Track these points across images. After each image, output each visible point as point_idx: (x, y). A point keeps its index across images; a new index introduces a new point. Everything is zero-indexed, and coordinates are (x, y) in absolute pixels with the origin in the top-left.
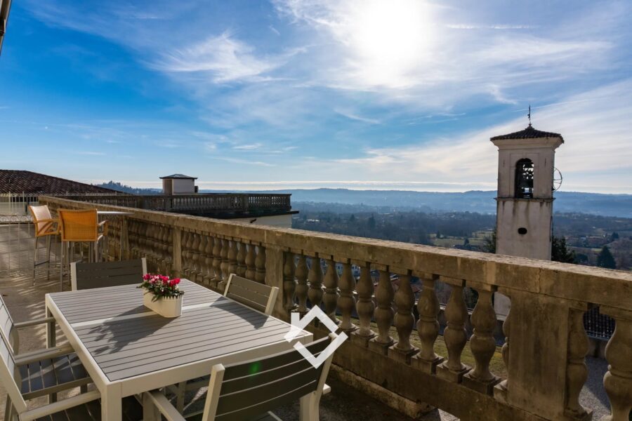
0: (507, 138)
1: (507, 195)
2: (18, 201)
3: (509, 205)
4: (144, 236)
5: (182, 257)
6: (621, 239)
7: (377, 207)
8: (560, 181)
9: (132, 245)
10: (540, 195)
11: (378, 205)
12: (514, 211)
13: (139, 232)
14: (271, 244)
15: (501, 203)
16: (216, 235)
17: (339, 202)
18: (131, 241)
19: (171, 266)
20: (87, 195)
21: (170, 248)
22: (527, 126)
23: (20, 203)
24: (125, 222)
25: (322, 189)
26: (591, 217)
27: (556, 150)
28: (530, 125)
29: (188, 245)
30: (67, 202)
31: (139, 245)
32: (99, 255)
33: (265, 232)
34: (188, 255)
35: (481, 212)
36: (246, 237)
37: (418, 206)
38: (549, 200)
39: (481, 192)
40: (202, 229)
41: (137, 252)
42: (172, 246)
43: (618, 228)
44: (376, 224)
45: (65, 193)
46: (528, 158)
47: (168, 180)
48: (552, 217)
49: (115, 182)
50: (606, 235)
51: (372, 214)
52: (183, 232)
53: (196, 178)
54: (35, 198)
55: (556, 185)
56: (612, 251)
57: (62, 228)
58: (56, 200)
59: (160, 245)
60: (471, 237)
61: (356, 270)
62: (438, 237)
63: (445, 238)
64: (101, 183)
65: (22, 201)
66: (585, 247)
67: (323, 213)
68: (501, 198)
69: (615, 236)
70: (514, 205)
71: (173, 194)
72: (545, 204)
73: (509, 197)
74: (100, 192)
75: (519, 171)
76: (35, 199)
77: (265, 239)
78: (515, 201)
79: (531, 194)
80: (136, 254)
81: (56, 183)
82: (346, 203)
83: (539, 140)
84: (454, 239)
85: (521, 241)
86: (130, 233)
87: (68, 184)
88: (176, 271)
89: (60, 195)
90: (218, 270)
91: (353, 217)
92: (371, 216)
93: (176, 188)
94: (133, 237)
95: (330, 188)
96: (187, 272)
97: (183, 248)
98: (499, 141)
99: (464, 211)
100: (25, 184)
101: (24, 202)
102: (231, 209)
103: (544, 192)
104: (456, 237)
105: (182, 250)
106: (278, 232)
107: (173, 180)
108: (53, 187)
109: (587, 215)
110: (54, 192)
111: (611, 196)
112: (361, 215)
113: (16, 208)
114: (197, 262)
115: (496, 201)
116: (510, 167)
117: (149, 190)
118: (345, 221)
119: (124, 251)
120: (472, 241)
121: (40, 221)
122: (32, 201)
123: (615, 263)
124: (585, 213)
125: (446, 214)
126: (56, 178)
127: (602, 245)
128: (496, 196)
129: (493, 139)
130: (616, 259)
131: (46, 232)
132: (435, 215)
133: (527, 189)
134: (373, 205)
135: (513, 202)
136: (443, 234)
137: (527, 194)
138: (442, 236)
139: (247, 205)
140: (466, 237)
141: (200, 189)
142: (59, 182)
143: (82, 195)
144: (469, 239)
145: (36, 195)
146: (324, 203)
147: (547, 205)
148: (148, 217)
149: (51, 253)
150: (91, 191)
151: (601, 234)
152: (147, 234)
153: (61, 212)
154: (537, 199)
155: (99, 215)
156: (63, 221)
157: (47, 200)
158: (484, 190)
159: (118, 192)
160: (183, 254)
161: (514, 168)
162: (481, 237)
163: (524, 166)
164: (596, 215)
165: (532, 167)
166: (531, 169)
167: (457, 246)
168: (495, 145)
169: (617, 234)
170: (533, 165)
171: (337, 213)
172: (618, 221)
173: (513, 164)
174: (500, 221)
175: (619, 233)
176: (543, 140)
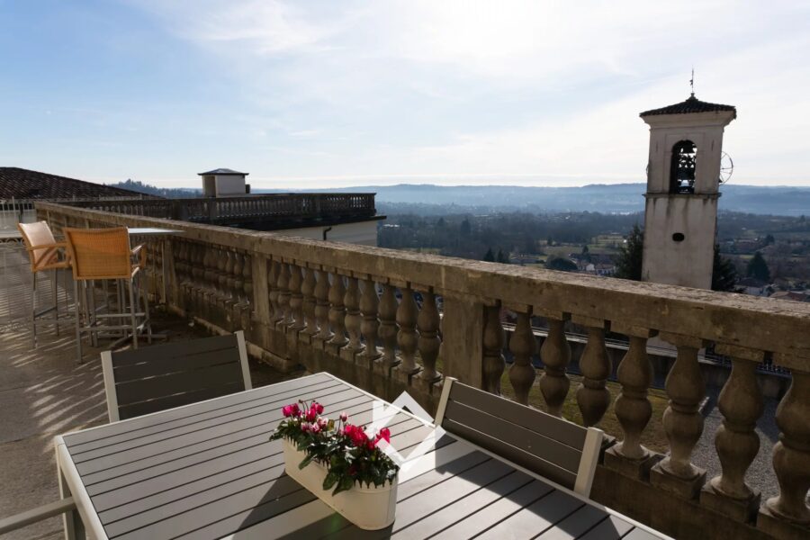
0: (662, 113)
1: (660, 189)
2: (6, 209)
3: (662, 202)
4: (201, 265)
5: (270, 301)
6: (777, 243)
7: (472, 207)
8: (729, 171)
9: (181, 278)
10: (704, 189)
11: (474, 205)
12: (668, 212)
13: (193, 259)
14: (457, 292)
15: (651, 200)
16: (336, 269)
17: (424, 201)
18: (178, 272)
19: (251, 314)
20: (102, 199)
21: (247, 287)
22: (688, 97)
23: (9, 211)
24: (168, 243)
25: (402, 185)
26: (741, 215)
27: (726, 128)
28: (693, 94)
29: (279, 284)
30: (75, 211)
31: (192, 278)
32: (135, 295)
33: (443, 270)
34: (280, 299)
35: (603, 212)
36: (399, 277)
37: (523, 205)
38: (713, 195)
39: (604, 186)
40: (308, 259)
41: (190, 288)
42: (252, 282)
43: (774, 229)
44: (472, 229)
45: (71, 197)
46: (689, 139)
47: (209, 177)
48: (716, 218)
49: (135, 180)
50: (759, 238)
51: (466, 217)
52: (269, 263)
53: (247, 174)
54: (30, 205)
55: (724, 175)
56: (766, 258)
57: (73, 257)
58: (61, 208)
59: (229, 280)
60: (591, 243)
62: (549, 244)
63: (558, 245)
64: (117, 183)
65: (11, 208)
66: (732, 253)
67: (404, 216)
68: (651, 194)
69: (770, 239)
70: (669, 203)
71: (218, 196)
72: (710, 200)
73: (662, 194)
74: (118, 195)
75: (675, 158)
76: (31, 207)
77: (443, 282)
78: (670, 198)
79: (690, 189)
80: (188, 291)
81: (59, 183)
82: (432, 202)
83: (705, 115)
84: (568, 246)
85: (676, 250)
86: (176, 259)
87: (73, 185)
88: (260, 323)
89: (66, 200)
90: (340, 326)
91: (441, 220)
92: (464, 220)
93: (222, 188)
94: (181, 266)
95: (412, 183)
96: (281, 326)
97: (271, 288)
98: (651, 118)
99: (582, 211)
100: (16, 186)
101: (14, 211)
103: (709, 185)
104: (572, 244)
105: (270, 291)
106: (472, 271)
107: (216, 177)
108: (54, 190)
109: (735, 213)
110: (56, 196)
112: (452, 217)
113: (5, 219)
114: (298, 311)
115: (645, 199)
116: (665, 152)
117: (179, 191)
118: (432, 226)
119: (169, 287)
120: (592, 249)
121: (37, 248)
122: (26, 208)
123: (769, 273)
124: (733, 210)
125: (559, 215)
126: (58, 177)
127: (754, 250)
128: (645, 191)
129: (643, 115)
130: (770, 268)
131: (48, 263)
132: (546, 216)
133: (685, 182)
134: (467, 204)
135: (667, 200)
136: (555, 240)
137: (685, 188)
138: (554, 243)
140: (584, 244)
141: (252, 187)
142: (61, 182)
143: (95, 199)
144: (588, 246)
145: (30, 201)
146: (404, 204)
147: (712, 202)
148: (207, 237)
149: (59, 288)
150: (105, 195)
151: (753, 236)
152: (206, 262)
153: (69, 234)
154: (699, 194)
155: (133, 236)
156: (74, 247)
157: (47, 208)
158: (607, 184)
159: (143, 194)
160: (272, 298)
161: (671, 154)
162: (603, 243)
163: (682, 150)
164: (747, 213)
165: (693, 152)
166: (692, 155)
167: (574, 256)
168: (646, 122)
169: (772, 238)
170: (695, 150)
171: (422, 216)
172: (774, 221)
173: (670, 148)
174: (649, 225)
175: (775, 235)
176: (711, 114)
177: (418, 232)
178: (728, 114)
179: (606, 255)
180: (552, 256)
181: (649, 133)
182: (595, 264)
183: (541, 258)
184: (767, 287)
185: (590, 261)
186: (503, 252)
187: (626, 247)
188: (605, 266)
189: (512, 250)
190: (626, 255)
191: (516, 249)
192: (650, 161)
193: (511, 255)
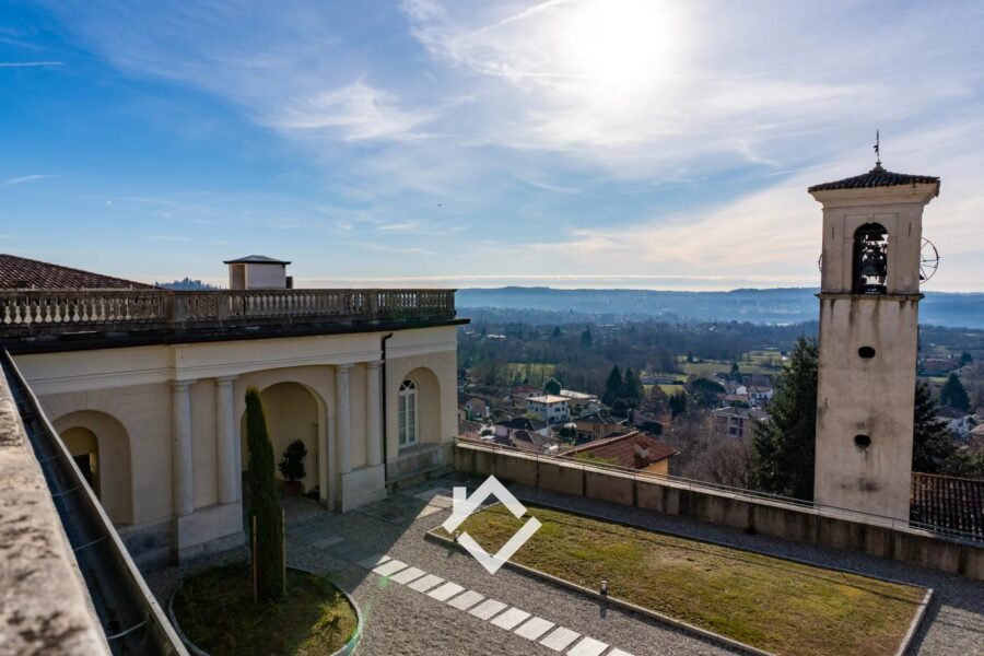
0: (840, 187)
1: (839, 288)
3: (843, 305)
6: (976, 362)
7: (594, 315)
8: (933, 264)
10: (900, 288)
11: (597, 313)
12: (852, 318)
15: (828, 302)
17: (536, 308)
22: (872, 167)
25: (509, 288)
27: (926, 207)
28: (878, 164)
35: (756, 323)
37: (659, 313)
38: (913, 296)
39: (756, 290)
43: (970, 345)
44: (594, 341)
46: (877, 222)
47: (238, 266)
48: (918, 328)
49: (193, 279)
50: (952, 356)
51: (587, 327)
53: (289, 263)
56: (963, 381)
60: (741, 360)
61: (564, 413)
62: (690, 360)
63: (701, 362)
67: (512, 324)
68: (827, 295)
69: (967, 358)
70: (852, 306)
71: (247, 289)
72: (908, 303)
73: (842, 293)
75: (858, 249)
78: (854, 299)
79: (881, 289)
82: (548, 308)
83: (899, 190)
84: (714, 363)
85: (864, 370)
91: (557, 331)
92: (586, 330)
93: (253, 278)
95: (522, 286)
98: (825, 193)
99: (729, 320)
102: (344, 316)
103: (908, 282)
104: (718, 361)
107: (247, 266)
111: (957, 296)
112: (571, 327)
115: (818, 300)
116: (844, 238)
118: (545, 337)
120: (743, 368)
123: (968, 400)
125: (701, 326)
126: (58, 267)
127: (947, 372)
128: (818, 293)
129: (813, 190)
130: (969, 395)
132: (685, 327)
134: (590, 312)
135: (849, 302)
136: (697, 356)
137: (872, 286)
138: (695, 359)
139: (375, 309)
140: (732, 361)
144: (738, 363)
146: (513, 310)
147: (912, 305)
151: (944, 354)
154: (894, 295)
158: (760, 288)
161: (853, 241)
162: (757, 360)
163: (867, 237)
164: (936, 325)
165: (883, 239)
166: (880, 243)
167: (721, 375)
168: (817, 200)
169: (969, 355)
170: (885, 236)
171: (534, 325)
172: (971, 335)
173: (851, 232)
174: (825, 335)
175: (973, 353)
176: (907, 188)
177: (528, 344)
178: (930, 187)
179: (762, 375)
180: (693, 376)
181: (822, 213)
182: (747, 386)
183: (679, 378)
184: (967, 417)
185: (740, 382)
186: (632, 370)
187: (789, 365)
188: (759, 388)
189: (644, 368)
190: (791, 375)
191: (649, 366)
192: (824, 251)
193: (643, 373)
